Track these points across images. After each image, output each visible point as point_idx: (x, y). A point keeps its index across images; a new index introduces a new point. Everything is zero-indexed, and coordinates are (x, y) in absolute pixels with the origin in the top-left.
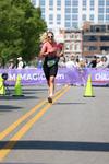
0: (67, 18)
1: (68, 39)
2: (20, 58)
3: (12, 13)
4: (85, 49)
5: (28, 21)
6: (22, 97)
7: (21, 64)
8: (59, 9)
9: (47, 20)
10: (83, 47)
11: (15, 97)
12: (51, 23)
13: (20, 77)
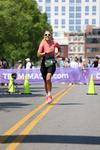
0: (71, 22)
1: (72, 41)
2: (28, 60)
3: (20, 19)
4: (88, 51)
5: (35, 26)
6: (30, 95)
7: (29, 64)
8: (64, 14)
9: (53, 24)
10: (86, 48)
11: (23, 95)
12: (56, 27)
13: (28, 76)
